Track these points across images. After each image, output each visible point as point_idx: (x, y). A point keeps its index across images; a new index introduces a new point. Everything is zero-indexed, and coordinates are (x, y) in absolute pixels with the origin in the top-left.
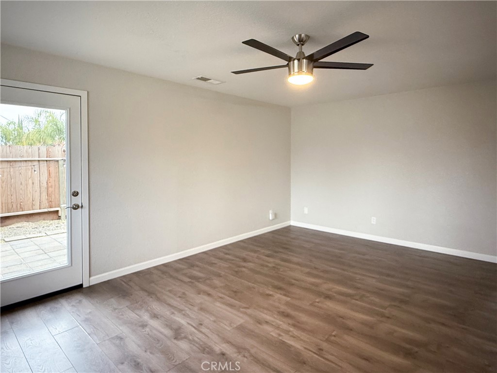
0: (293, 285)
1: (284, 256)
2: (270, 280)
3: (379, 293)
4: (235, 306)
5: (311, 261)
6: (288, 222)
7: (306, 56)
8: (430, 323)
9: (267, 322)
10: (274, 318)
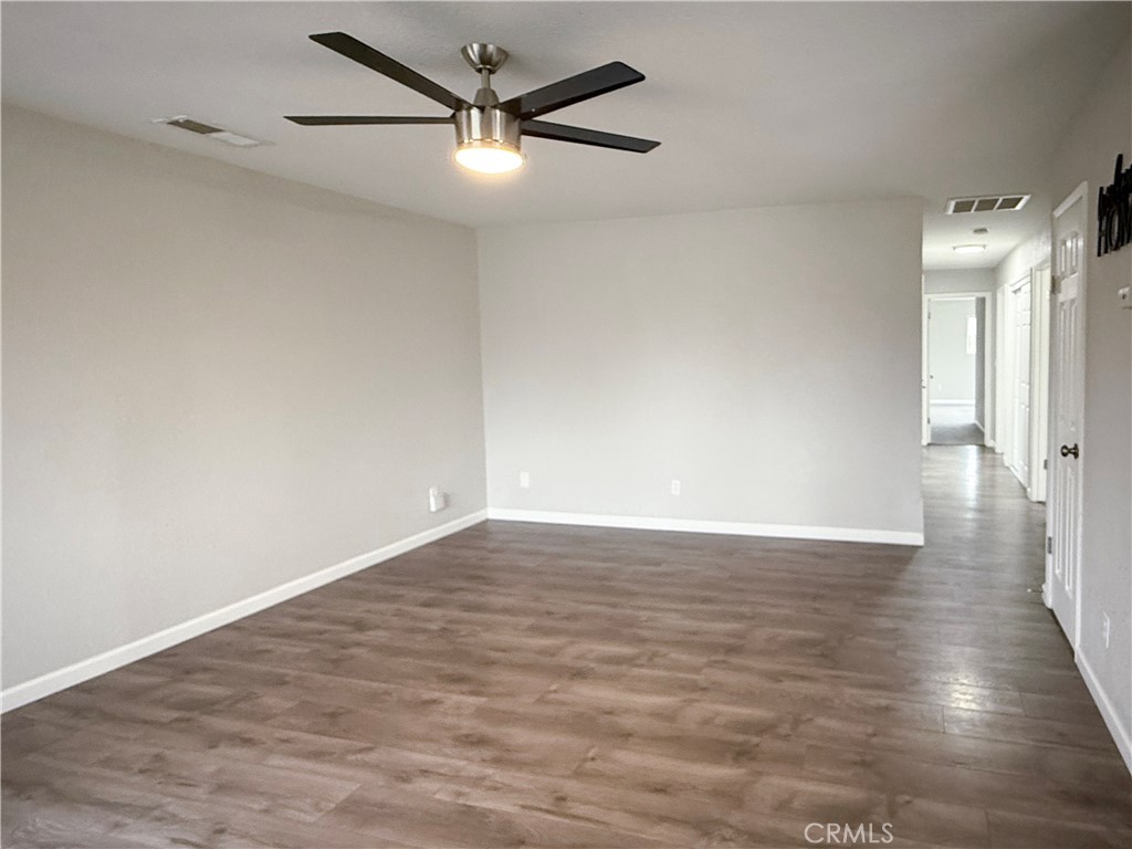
0: (494, 663)
1: (471, 598)
2: (429, 663)
3: (686, 642)
4: (331, 754)
5: (538, 599)
6: (483, 511)
7: (501, 101)
8: (781, 681)
9: (425, 773)
10: (446, 755)
